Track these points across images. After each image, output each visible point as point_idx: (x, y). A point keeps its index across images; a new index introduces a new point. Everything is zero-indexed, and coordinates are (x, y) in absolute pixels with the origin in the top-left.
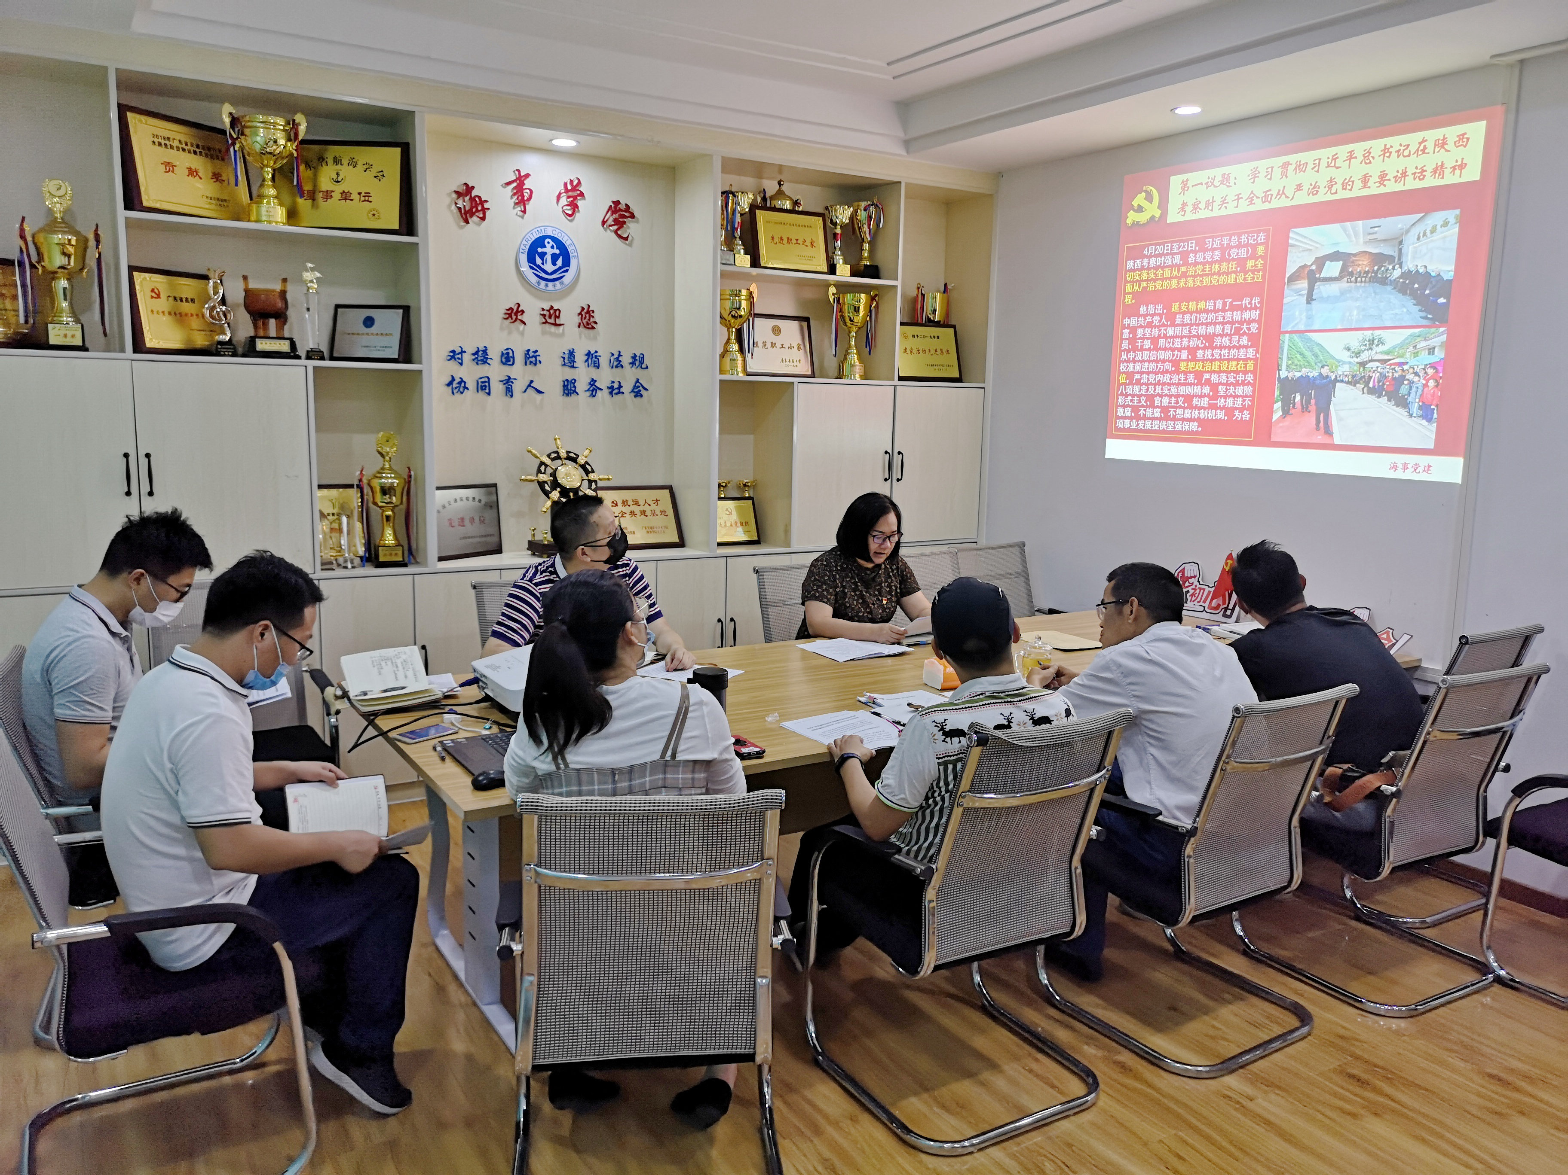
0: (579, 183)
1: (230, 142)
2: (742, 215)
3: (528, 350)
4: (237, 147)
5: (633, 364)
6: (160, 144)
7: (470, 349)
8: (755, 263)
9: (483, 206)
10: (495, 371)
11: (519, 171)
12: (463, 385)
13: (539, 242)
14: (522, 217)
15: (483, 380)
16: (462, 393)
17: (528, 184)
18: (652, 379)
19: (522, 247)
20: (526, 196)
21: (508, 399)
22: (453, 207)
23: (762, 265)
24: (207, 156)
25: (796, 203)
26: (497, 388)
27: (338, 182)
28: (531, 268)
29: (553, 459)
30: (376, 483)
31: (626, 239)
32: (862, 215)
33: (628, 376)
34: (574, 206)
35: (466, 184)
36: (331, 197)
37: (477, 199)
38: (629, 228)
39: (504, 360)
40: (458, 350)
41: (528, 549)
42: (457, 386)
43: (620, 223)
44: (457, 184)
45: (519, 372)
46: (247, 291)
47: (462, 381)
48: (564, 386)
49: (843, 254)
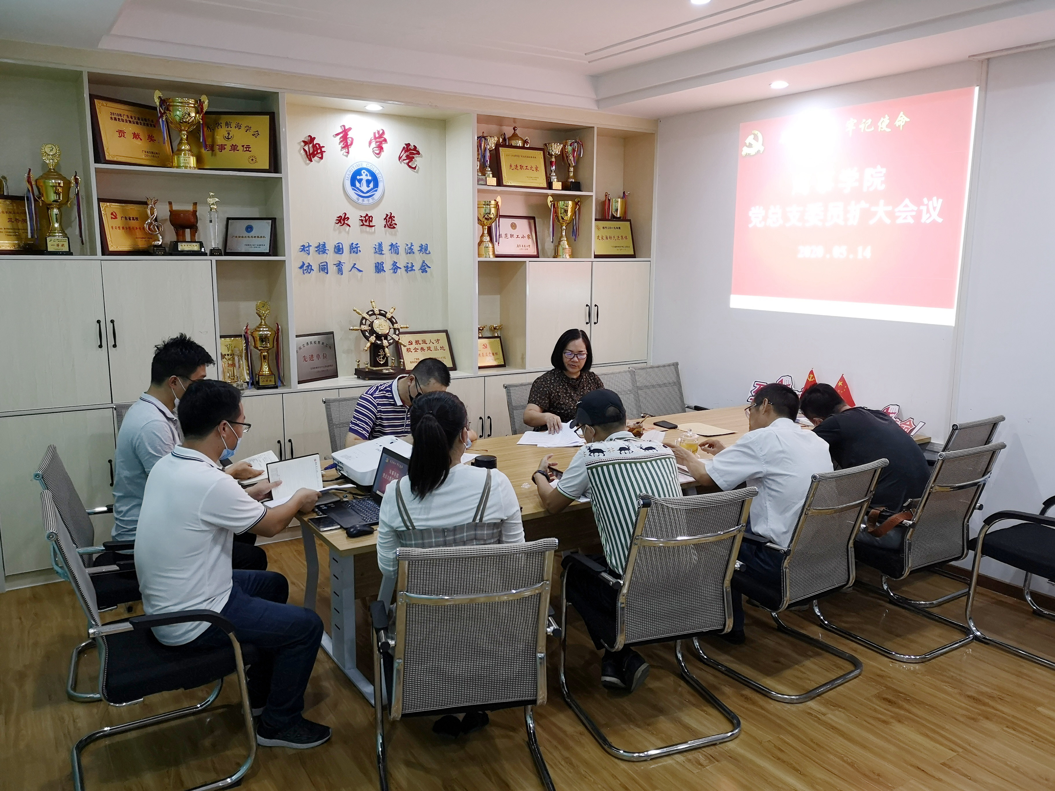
0: (383, 133)
1: (159, 115)
2: (490, 151)
3: (353, 243)
4: (164, 118)
5: (421, 251)
6: (115, 119)
7: (314, 244)
8: (500, 183)
9: (321, 150)
10: (331, 258)
11: (344, 126)
12: (310, 268)
13: (358, 172)
14: (347, 156)
15: (322, 264)
16: (310, 273)
17: (350, 134)
18: (433, 260)
19: (347, 176)
20: (349, 142)
21: (339, 276)
22: (302, 151)
23: (504, 184)
24: (144, 124)
25: (525, 142)
26: (332, 269)
27: (228, 139)
28: (354, 189)
29: (370, 315)
30: (257, 334)
31: (415, 168)
32: (569, 149)
33: (417, 260)
34: (381, 148)
35: (310, 136)
36: (225, 149)
37: (317, 146)
38: (416, 161)
39: (336, 251)
40: (307, 245)
41: (355, 374)
42: (306, 268)
43: (410, 158)
44: (304, 137)
45: (346, 258)
46: (171, 212)
47: (309, 265)
48: (376, 266)
49: (556, 175)
